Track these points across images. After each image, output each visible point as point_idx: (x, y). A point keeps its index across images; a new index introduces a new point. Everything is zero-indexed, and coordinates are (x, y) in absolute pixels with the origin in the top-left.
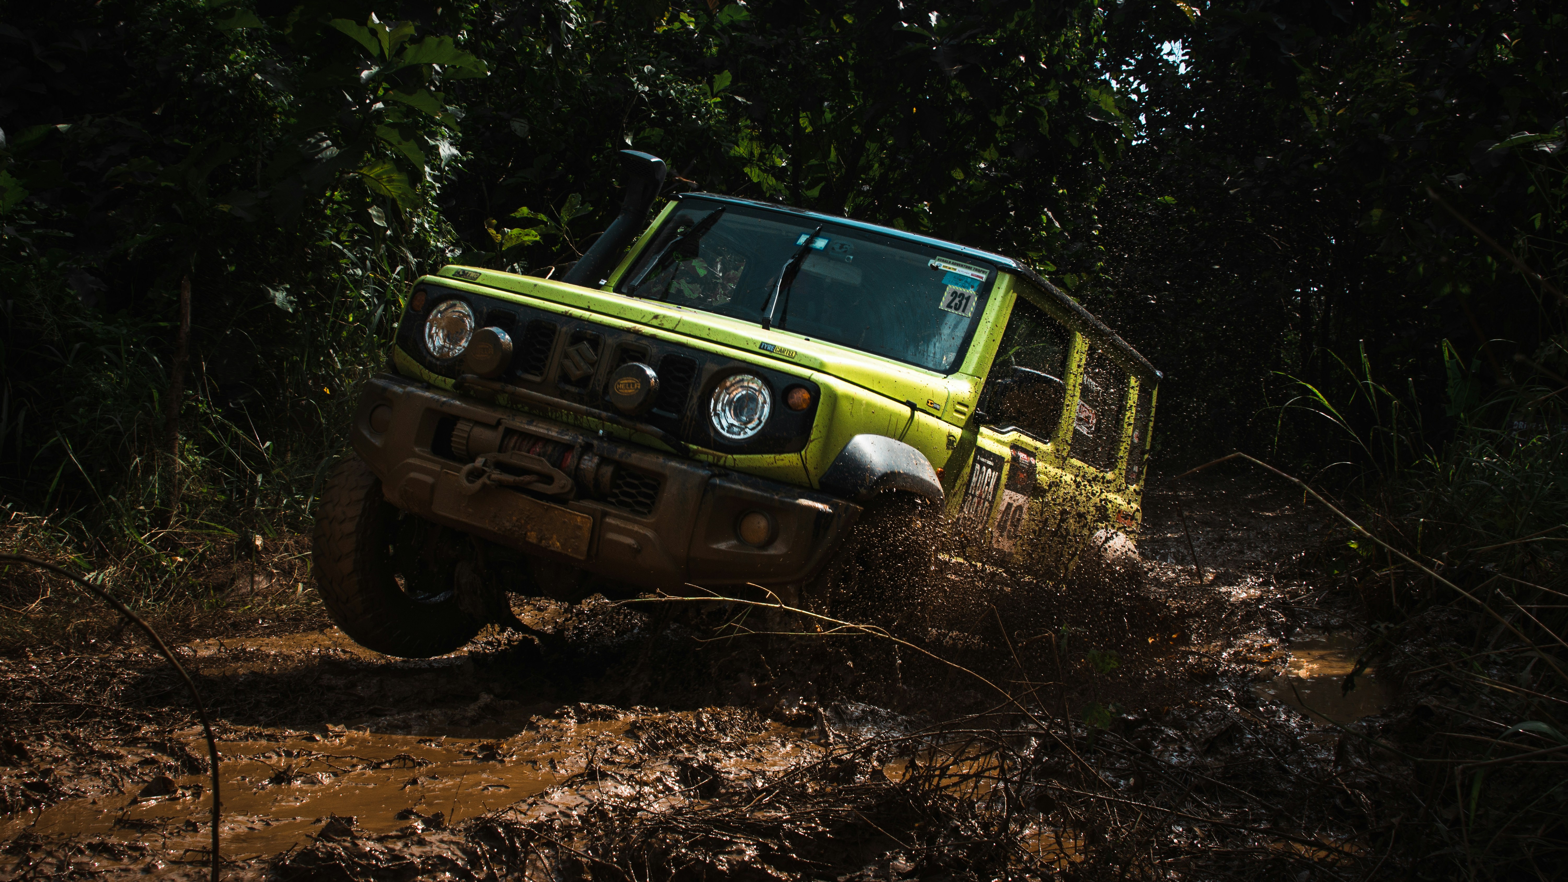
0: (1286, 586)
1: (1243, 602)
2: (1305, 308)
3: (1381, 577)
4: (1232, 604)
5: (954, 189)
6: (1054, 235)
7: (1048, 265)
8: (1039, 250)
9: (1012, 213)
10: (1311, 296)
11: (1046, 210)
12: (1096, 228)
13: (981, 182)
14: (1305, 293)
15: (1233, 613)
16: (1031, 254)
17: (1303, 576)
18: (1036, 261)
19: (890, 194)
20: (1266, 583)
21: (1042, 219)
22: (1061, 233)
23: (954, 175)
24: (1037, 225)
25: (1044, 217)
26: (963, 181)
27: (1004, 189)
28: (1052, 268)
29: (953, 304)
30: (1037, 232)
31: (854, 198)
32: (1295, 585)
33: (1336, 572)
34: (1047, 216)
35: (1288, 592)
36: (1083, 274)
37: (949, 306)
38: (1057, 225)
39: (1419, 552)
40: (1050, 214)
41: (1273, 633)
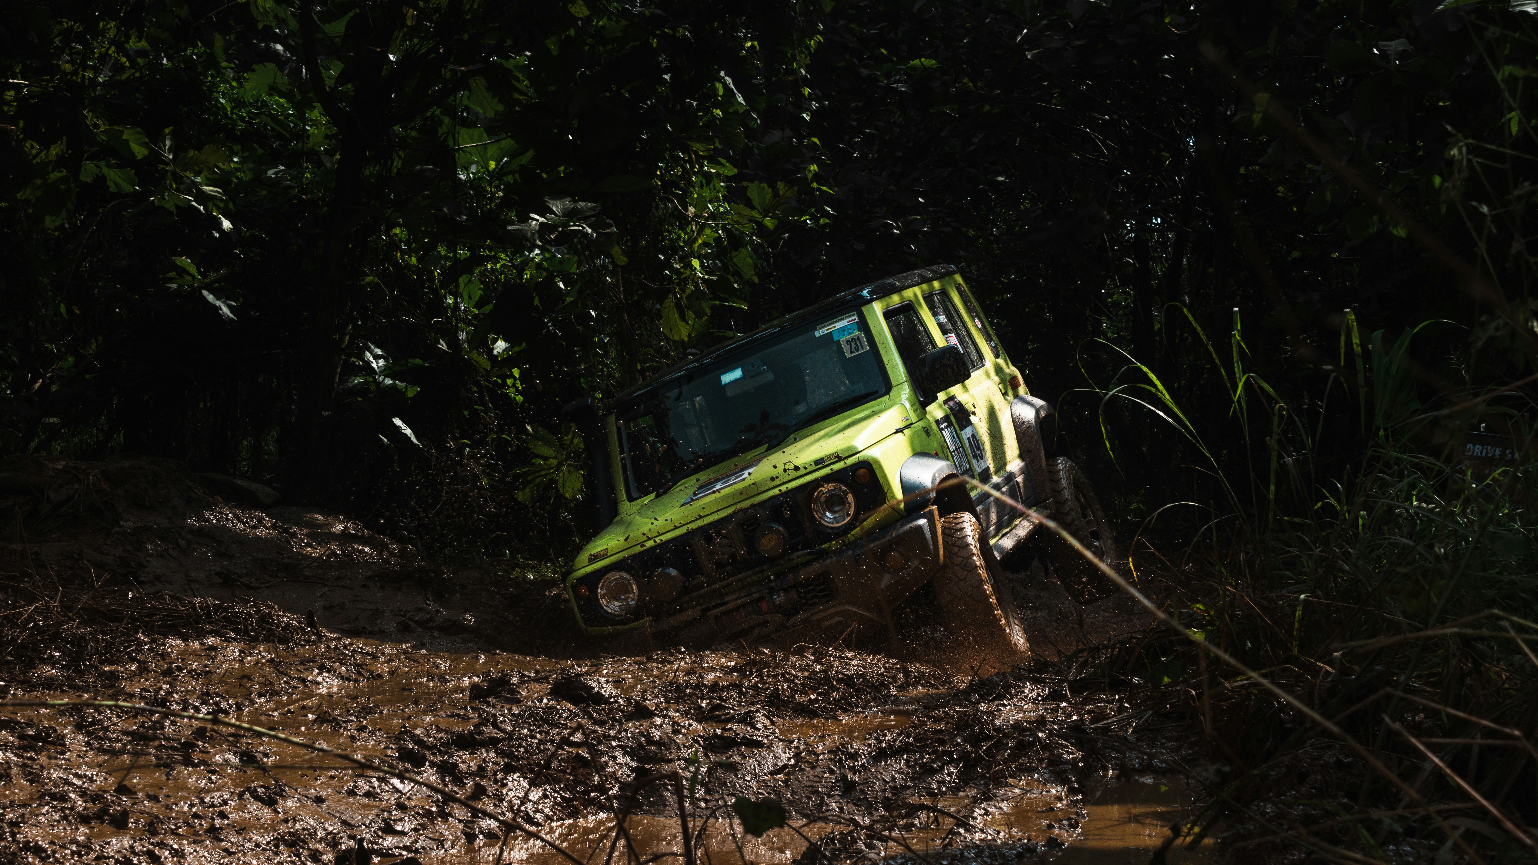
0: (1086, 702)
1: (1017, 726)
2: (1140, 248)
3: (1233, 690)
4: (999, 730)
5: (572, 32)
6: (734, 117)
7: (723, 165)
8: (709, 140)
9: (667, 77)
10: (1152, 230)
11: (722, 74)
12: (808, 109)
13: (617, 22)
14: (1142, 228)
15: (999, 745)
16: (696, 146)
17: (1115, 686)
18: (704, 158)
19: (466, 37)
20: (1056, 696)
21: (716, 89)
22: (747, 113)
23: (573, 10)
24: (708, 99)
25: (719, 86)
26: (587, 20)
27: (655, 36)
28: (730, 170)
29: (853, 349)
30: (707, 111)
31: (404, 39)
32: (1102, 700)
33: (1166, 680)
34: (725, 86)
35: (1089, 712)
36: (780, 185)
37: (852, 352)
38: (740, 99)
39: (1295, 651)
40: (728, 80)
41: (1060, 778)
